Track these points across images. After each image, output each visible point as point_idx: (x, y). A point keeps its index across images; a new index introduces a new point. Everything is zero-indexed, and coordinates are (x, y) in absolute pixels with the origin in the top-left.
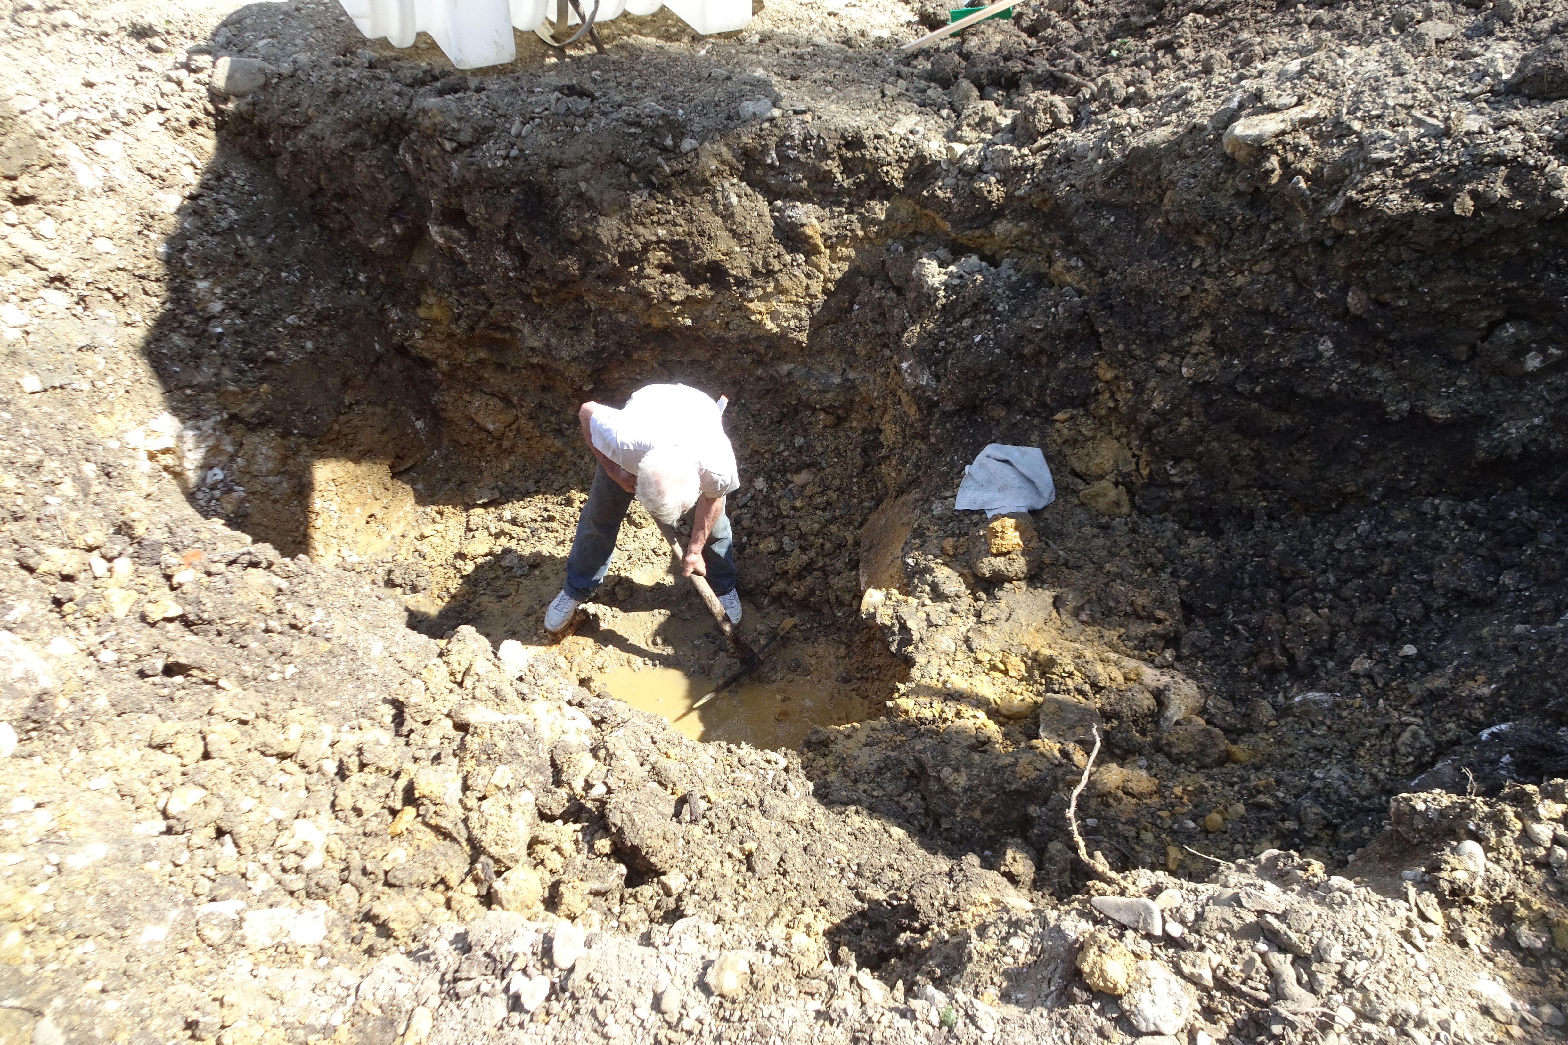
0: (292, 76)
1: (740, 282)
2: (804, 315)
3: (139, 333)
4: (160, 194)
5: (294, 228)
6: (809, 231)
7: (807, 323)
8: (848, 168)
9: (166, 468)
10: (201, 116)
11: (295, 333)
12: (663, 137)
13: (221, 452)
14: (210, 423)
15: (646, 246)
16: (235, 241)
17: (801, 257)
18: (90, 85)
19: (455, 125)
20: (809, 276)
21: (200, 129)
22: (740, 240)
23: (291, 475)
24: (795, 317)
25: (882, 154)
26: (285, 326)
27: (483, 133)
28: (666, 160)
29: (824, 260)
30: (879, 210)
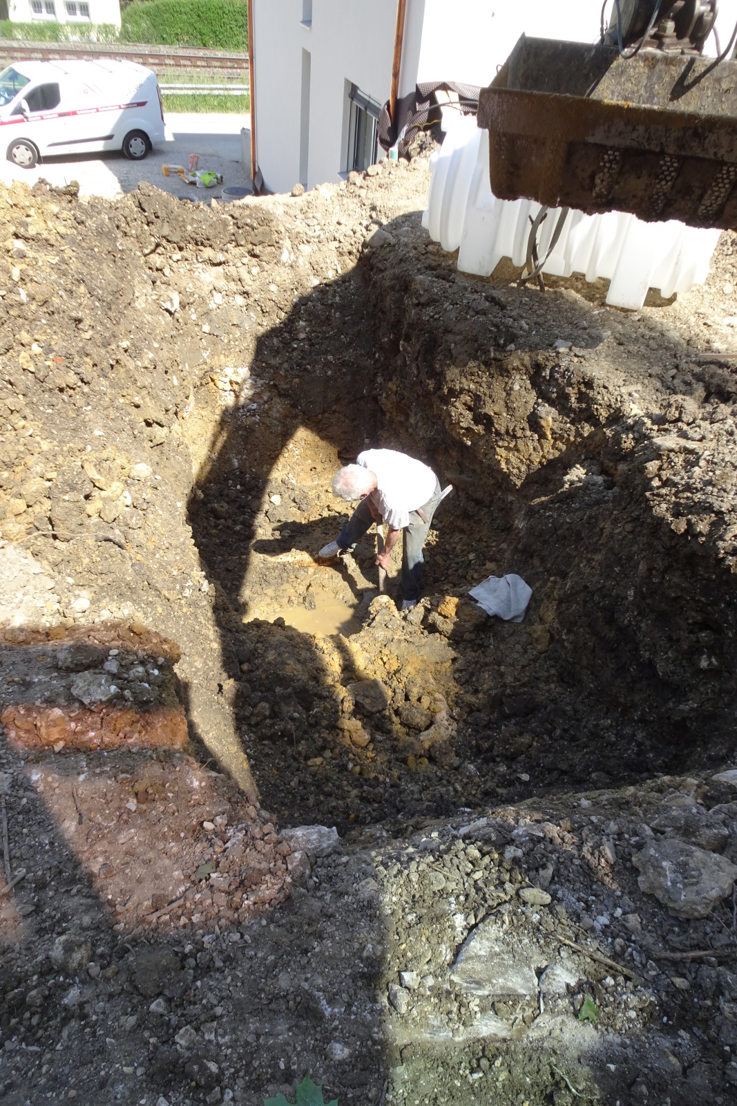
0: (394, 246)
1: (498, 433)
2: (523, 469)
3: (261, 330)
4: (312, 277)
5: (363, 318)
6: (543, 423)
7: (524, 476)
8: (582, 397)
9: (234, 391)
10: (355, 251)
11: (327, 364)
12: (500, 337)
13: (261, 398)
14: (262, 382)
15: (462, 390)
16: (330, 312)
17: (536, 436)
18: (339, 223)
19: (421, 292)
20: (534, 449)
21: (352, 257)
22: (508, 411)
23: (284, 425)
24: (518, 468)
25: (599, 397)
26: (325, 359)
27: (432, 302)
28: (495, 350)
29: (548, 444)
30: (587, 429)
